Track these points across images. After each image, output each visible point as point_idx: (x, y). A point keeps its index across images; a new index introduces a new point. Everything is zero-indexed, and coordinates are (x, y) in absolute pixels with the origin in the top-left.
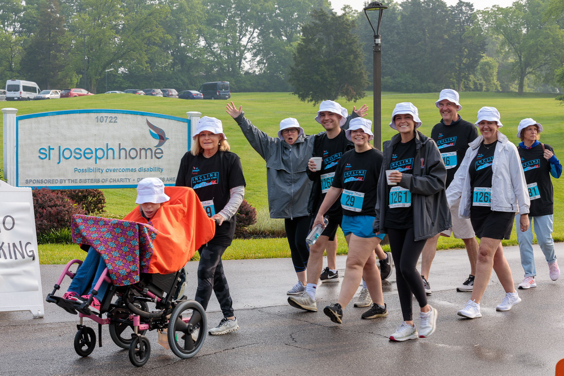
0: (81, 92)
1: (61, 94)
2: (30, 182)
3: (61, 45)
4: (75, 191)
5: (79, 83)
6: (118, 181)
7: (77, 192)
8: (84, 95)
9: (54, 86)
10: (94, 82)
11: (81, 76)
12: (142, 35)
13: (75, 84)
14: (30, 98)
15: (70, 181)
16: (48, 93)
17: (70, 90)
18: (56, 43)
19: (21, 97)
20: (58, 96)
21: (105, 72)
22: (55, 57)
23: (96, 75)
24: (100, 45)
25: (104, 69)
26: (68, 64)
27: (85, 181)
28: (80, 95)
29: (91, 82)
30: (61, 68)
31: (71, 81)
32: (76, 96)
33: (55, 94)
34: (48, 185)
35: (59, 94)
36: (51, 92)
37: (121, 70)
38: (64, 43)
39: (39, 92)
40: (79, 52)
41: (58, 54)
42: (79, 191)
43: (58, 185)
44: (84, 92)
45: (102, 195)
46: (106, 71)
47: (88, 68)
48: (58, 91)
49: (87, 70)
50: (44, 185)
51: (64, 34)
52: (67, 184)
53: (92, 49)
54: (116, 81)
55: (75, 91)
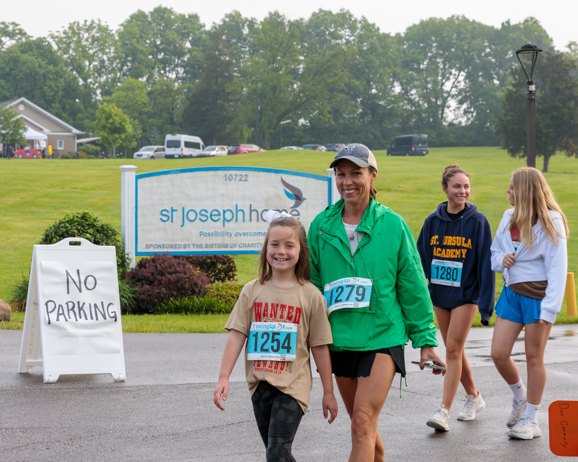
0: (252, 148)
1: (229, 151)
2: (150, 246)
3: (229, 93)
4: (203, 257)
5: (250, 138)
6: (249, 246)
7: (204, 258)
8: (255, 151)
9: (220, 142)
10: (267, 136)
11: (253, 129)
12: (324, 81)
13: (246, 138)
14: (193, 155)
15: (195, 246)
16: (214, 149)
17: (239, 146)
18: (224, 90)
19: (182, 154)
20: (225, 152)
21: (281, 125)
22: (223, 108)
23: (270, 128)
24: (274, 93)
25: (279, 121)
26: (238, 116)
27: (212, 246)
28: (250, 152)
29: (264, 136)
30: (229, 120)
31: (242, 135)
32: (245, 153)
33: (222, 151)
34: (170, 250)
35: (227, 150)
36: (217, 149)
37: (302, 121)
38: (233, 90)
39: (203, 148)
40: (250, 102)
41: (225, 104)
42: (208, 257)
43: (182, 250)
44: (255, 148)
45: (233, 262)
46: (282, 123)
47: (261, 120)
48: (225, 147)
49: (259, 122)
50: (165, 250)
51: (232, 80)
52: (191, 249)
53: (265, 98)
54: (295, 134)
55: (244, 148)
